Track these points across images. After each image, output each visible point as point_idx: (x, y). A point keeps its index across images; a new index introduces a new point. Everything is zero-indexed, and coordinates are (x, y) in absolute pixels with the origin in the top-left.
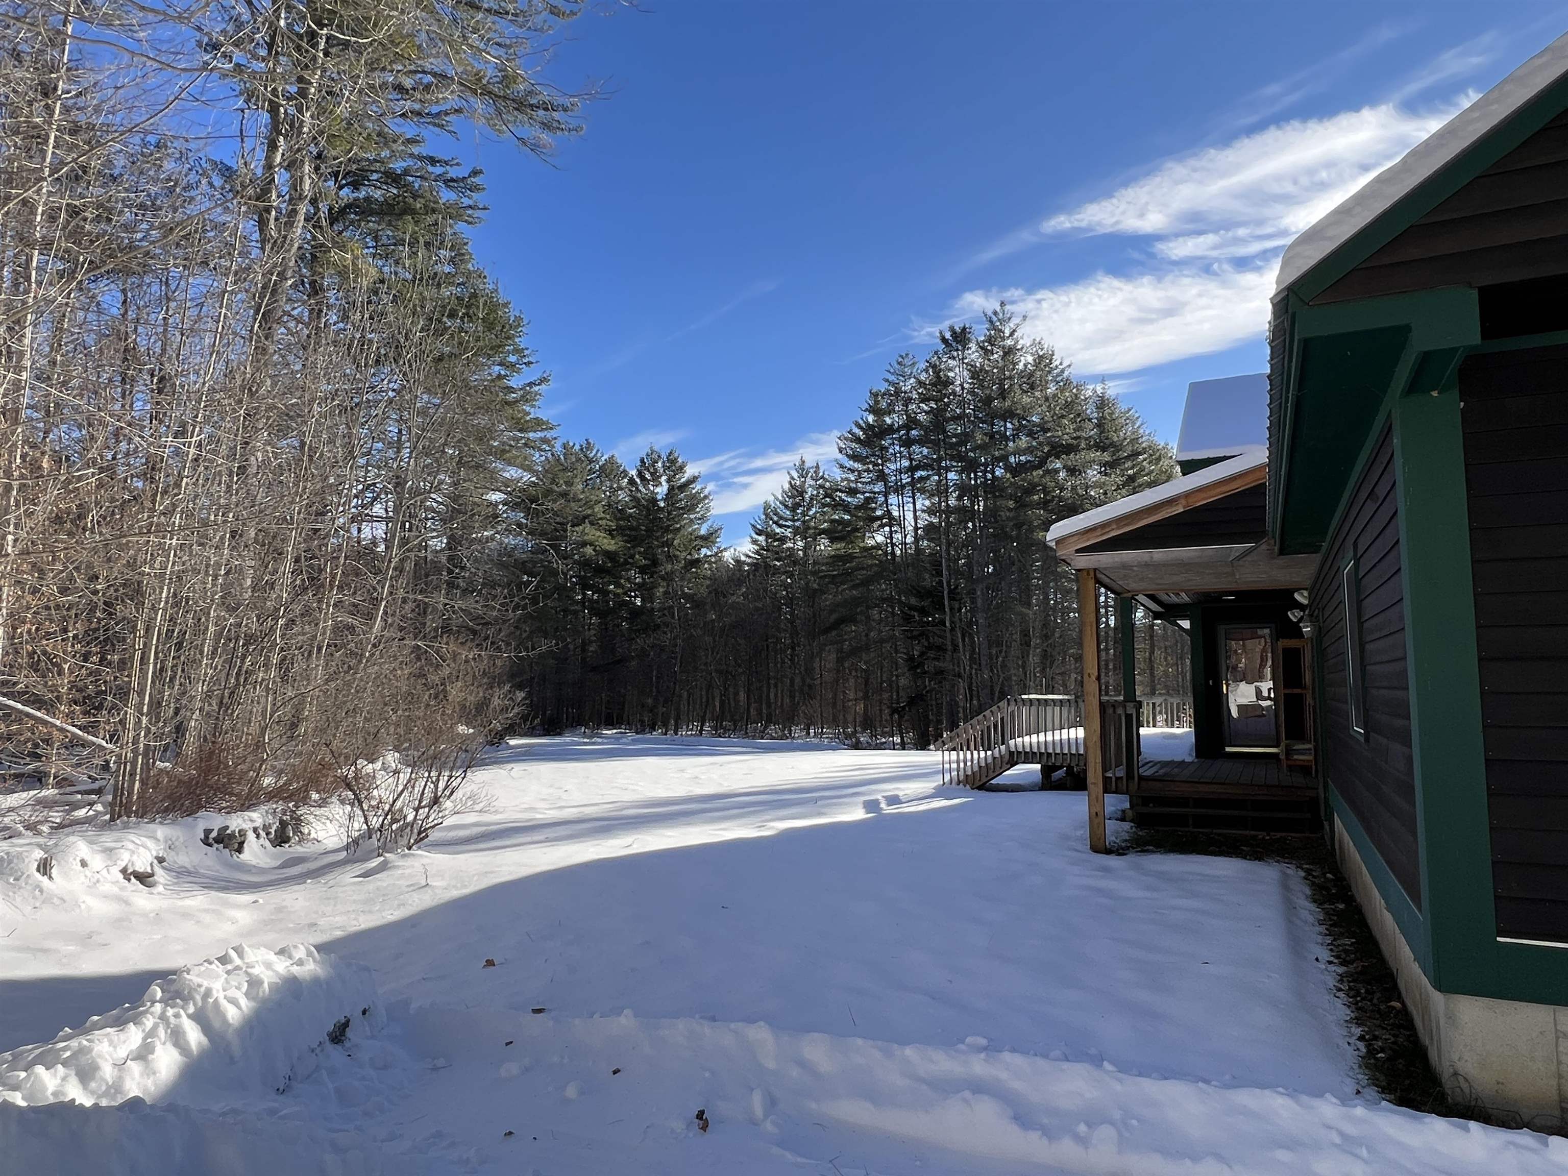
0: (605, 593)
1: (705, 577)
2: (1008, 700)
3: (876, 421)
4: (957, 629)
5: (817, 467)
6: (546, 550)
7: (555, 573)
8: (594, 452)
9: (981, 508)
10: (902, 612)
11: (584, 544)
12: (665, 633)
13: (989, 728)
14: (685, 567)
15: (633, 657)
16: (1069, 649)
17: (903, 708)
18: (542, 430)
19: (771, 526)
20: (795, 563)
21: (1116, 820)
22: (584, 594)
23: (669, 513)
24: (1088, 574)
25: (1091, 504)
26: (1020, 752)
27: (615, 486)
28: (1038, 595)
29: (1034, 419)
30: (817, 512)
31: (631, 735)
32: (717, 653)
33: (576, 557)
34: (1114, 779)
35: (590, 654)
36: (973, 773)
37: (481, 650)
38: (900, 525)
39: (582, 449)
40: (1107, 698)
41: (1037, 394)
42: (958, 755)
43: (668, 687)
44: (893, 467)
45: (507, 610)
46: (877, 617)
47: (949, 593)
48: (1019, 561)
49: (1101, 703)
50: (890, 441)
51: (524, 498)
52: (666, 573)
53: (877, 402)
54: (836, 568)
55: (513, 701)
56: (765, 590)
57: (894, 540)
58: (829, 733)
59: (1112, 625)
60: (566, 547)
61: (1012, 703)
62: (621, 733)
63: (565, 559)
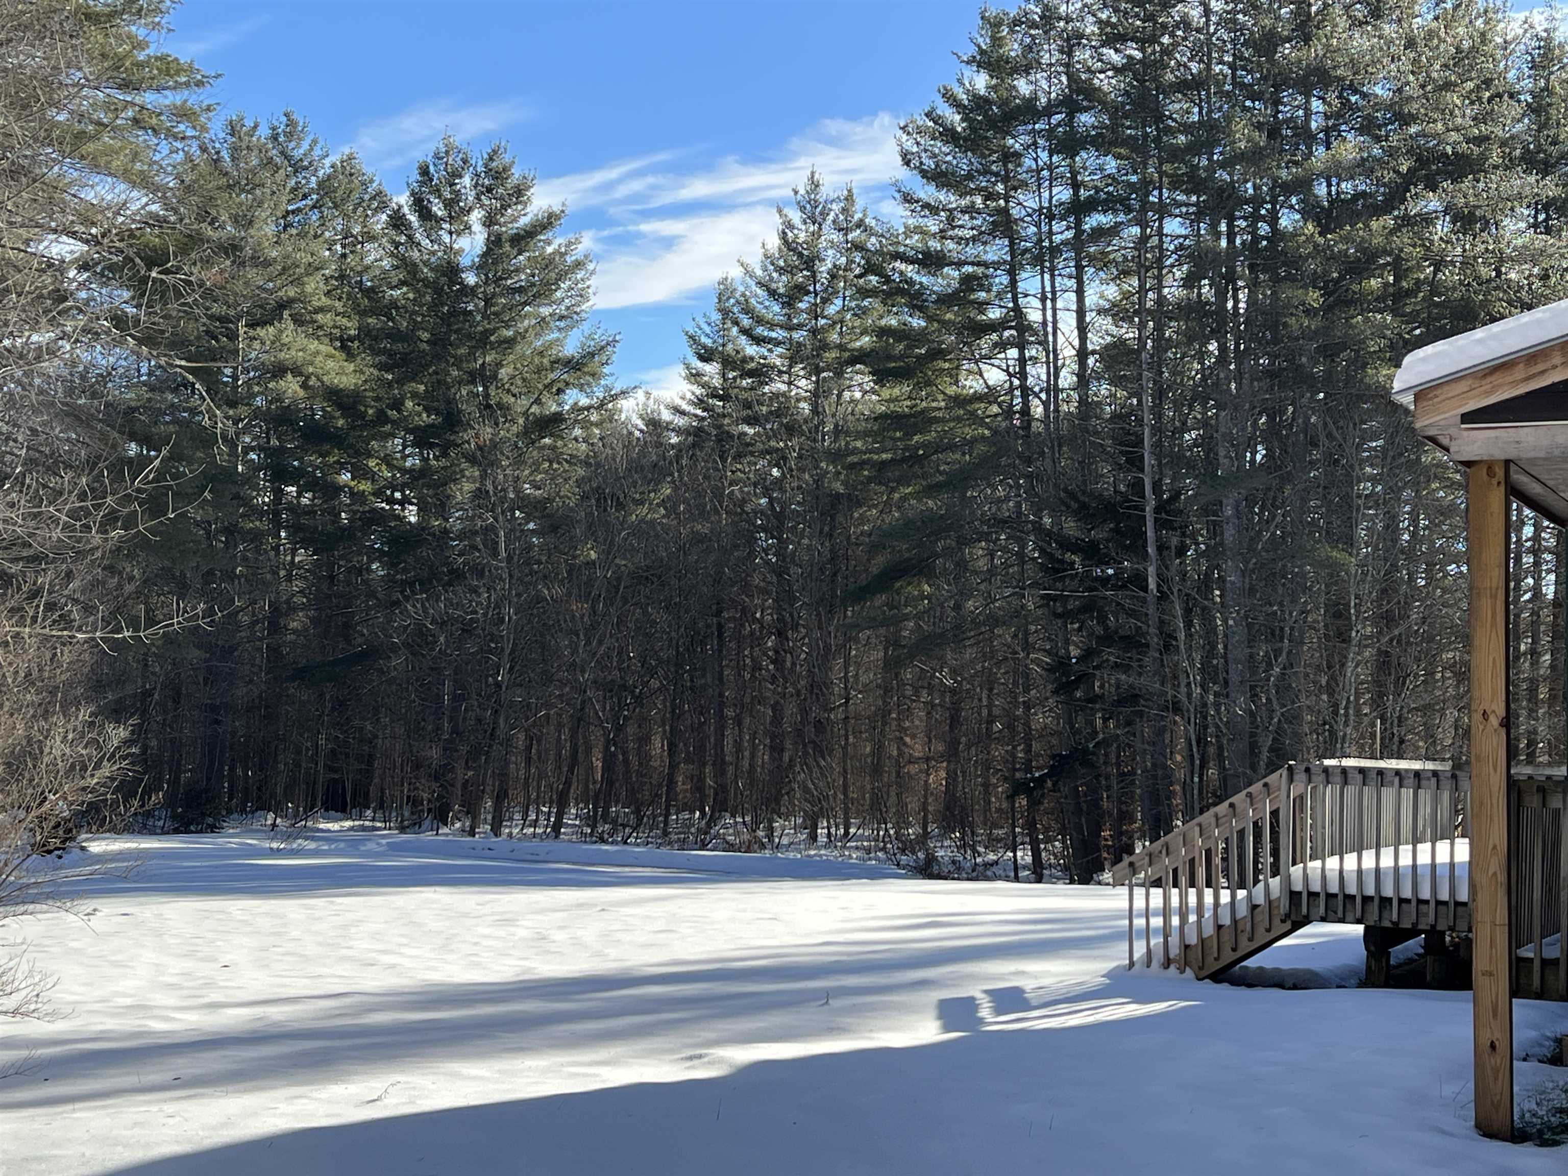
0: (331, 491)
1: (573, 460)
2: (1290, 768)
3: (994, 88)
4: (1174, 598)
5: (849, 198)
6: (186, 384)
7: (206, 439)
8: (305, 146)
9: (1242, 305)
10: (1042, 551)
11: (279, 371)
12: (474, 591)
13: (1241, 833)
14: (525, 433)
15: (394, 648)
16: (1442, 649)
17: (1041, 780)
18: (177, 86)
19: (733, 341)
20: (791, 430)
21: (1540, 1061)
22: (279, 493)
23: (488, 301)
24: (1491, 472)
25: (1510, 302)
26: (1317, 895)
27: (356, 230)
28: (1372, 518)
29: (1378, 90)
30: (844, 309)
31: (388, 835)
32: (600, 642)
33: (259, 401)
34: (1537, 965)
35: (291, 637)
36: (1202, 941)
37: (21, 623)
38: (1043, 343)
39: (275, 138)
40: (1528, 770)
41: (1388, 29)
42: (1166, 898)
43: (479, 720)
44: (1032, 203)
45: (87, 528)
46: (982, 564)
47: (1157, 510)
48: (1330, 436)
49: (1512, 784)
50: (1028, 139)
51: (131, 252)
52: (480, 448)
53: (997, 41)
54: (889, 444)
55: (99, 748)
56: (718, 494)
57: (1030, 381)
58: (861, 838)
59: (1550, 596)
60: (235, 378)
61: (1300, 776)
62: (363, 828)
63: (233, 404)
